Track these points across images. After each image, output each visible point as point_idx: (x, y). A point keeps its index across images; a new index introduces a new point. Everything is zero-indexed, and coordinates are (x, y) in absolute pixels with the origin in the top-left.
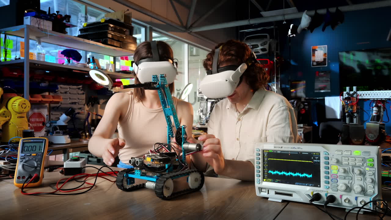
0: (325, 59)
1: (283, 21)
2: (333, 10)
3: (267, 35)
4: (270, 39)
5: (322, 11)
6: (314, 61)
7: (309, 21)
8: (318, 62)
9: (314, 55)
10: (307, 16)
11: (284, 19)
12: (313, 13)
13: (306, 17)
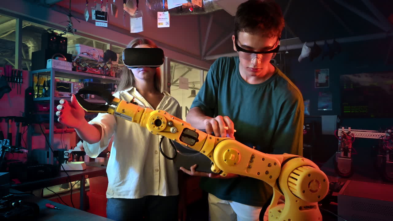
0: (327, 81)
1: (286, 51)
2: (330, 42)
3: (274, 61)
4: (277, 63)
5: (320, 43)
6: (317, 83)
7: (309, 51)
8: (321, 83)
9: (317, 78)
10: (307, 48)
11: (286, 49)
12: (312, 44)
13: (305, 48)
